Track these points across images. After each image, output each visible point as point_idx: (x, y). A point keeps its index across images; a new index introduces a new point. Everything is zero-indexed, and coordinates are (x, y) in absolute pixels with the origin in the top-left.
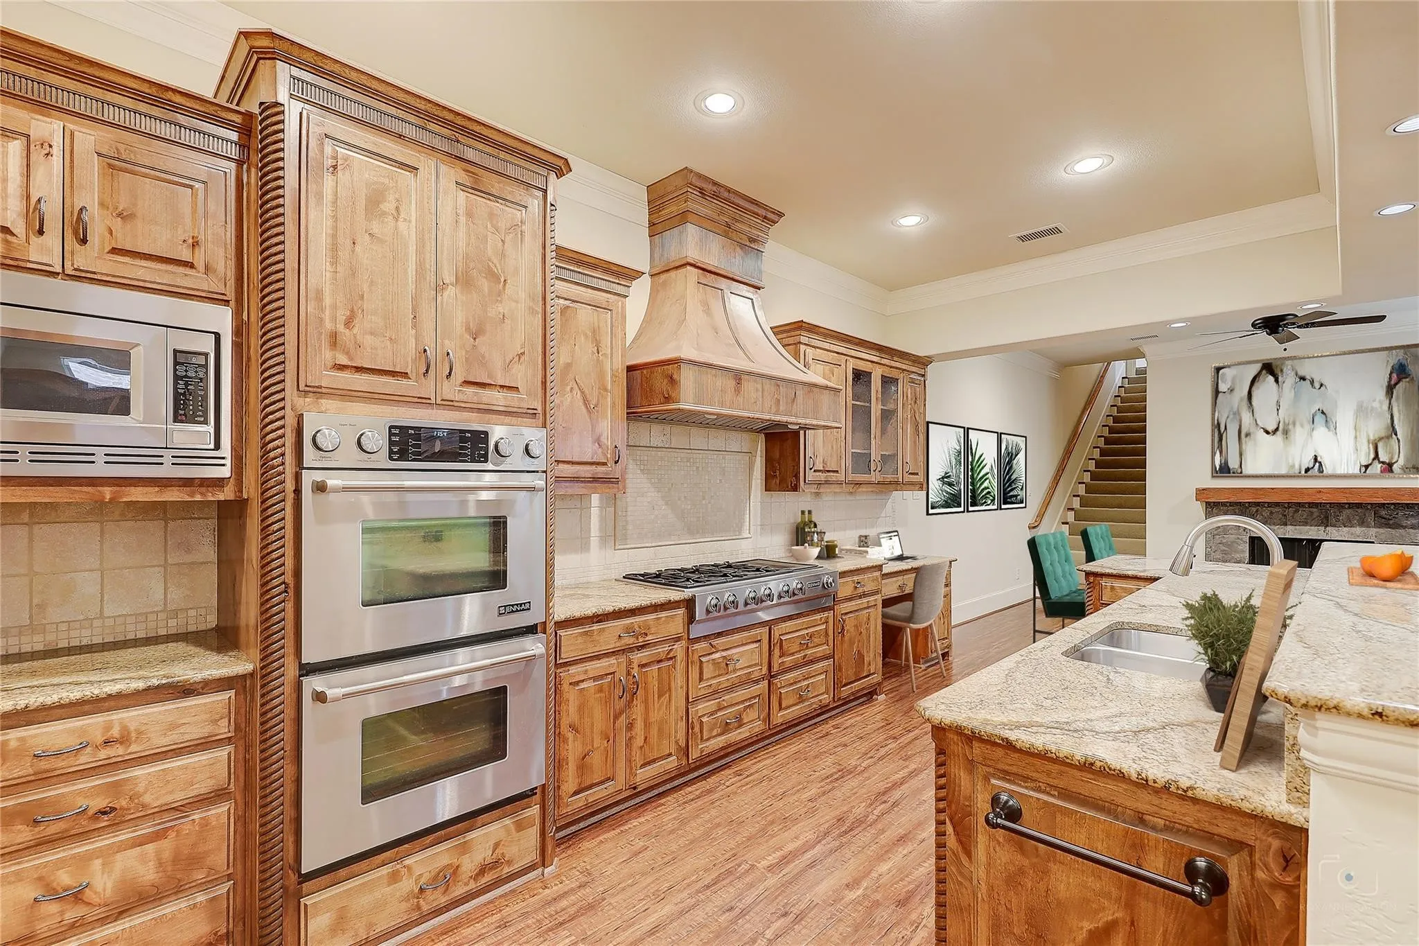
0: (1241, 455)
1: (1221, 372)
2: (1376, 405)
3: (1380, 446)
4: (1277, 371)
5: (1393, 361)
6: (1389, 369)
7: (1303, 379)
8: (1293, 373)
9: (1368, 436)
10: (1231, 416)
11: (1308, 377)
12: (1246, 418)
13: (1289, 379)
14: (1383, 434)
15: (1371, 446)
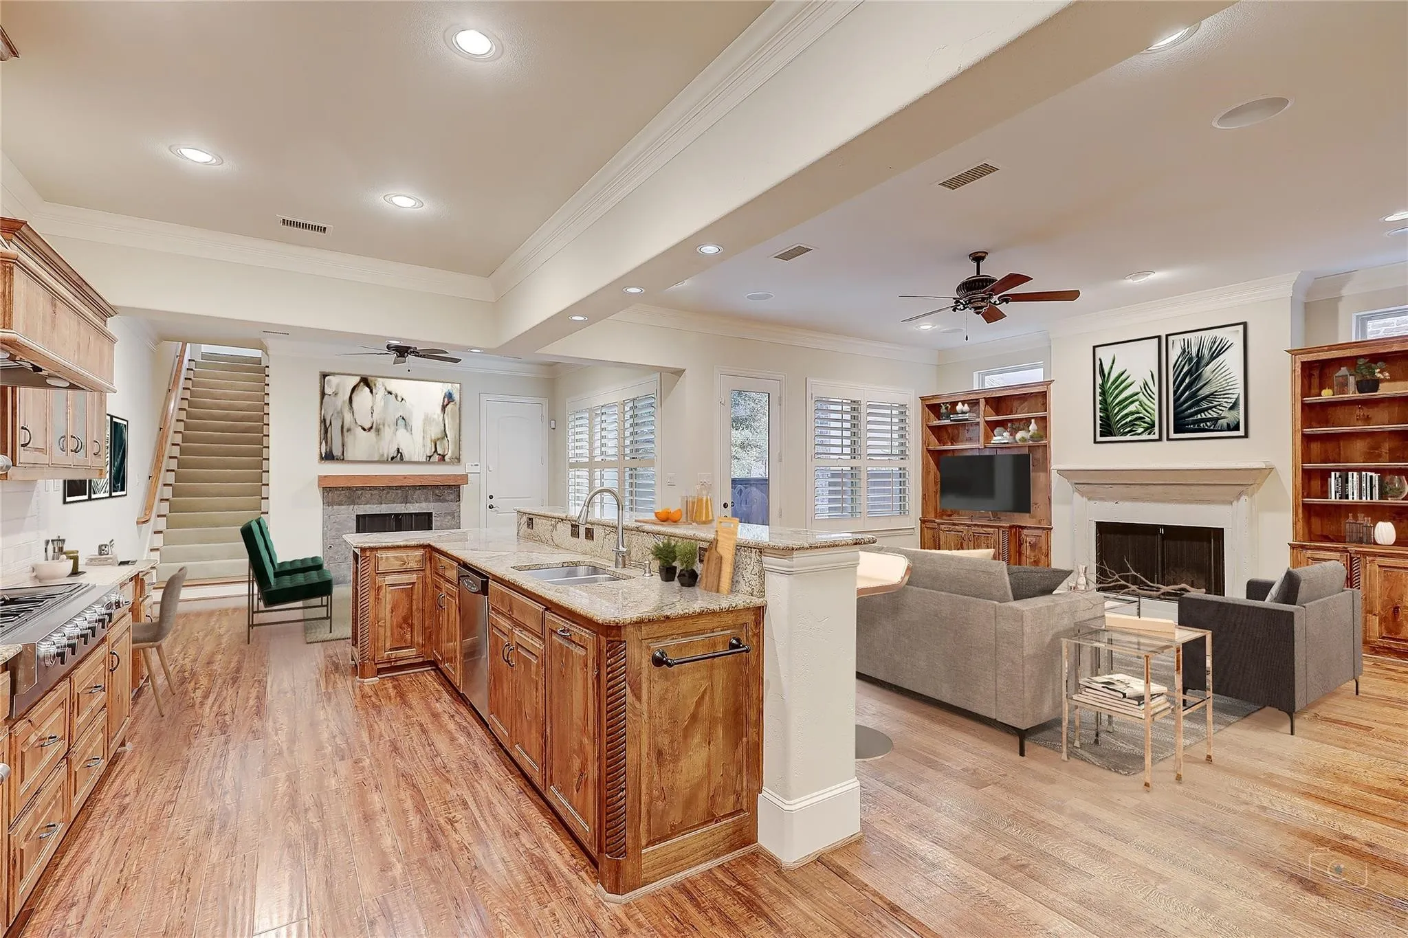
0: (343, 445)
1: (327, 378)
2: (436, 416)
3: (438, 443)
4: (372, 385)
5: (445, 390)
6: (444, 394)
7: (390, 393)
8: (383, 388)
9: (431, 436)
10: (335, 415)
11: (393, 392)
12: (348, 417)
13: (380, 392)
14: (439, 436)
15: (433, 443)
